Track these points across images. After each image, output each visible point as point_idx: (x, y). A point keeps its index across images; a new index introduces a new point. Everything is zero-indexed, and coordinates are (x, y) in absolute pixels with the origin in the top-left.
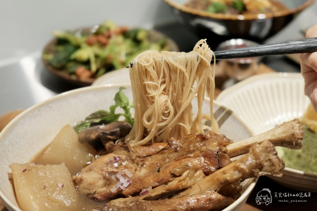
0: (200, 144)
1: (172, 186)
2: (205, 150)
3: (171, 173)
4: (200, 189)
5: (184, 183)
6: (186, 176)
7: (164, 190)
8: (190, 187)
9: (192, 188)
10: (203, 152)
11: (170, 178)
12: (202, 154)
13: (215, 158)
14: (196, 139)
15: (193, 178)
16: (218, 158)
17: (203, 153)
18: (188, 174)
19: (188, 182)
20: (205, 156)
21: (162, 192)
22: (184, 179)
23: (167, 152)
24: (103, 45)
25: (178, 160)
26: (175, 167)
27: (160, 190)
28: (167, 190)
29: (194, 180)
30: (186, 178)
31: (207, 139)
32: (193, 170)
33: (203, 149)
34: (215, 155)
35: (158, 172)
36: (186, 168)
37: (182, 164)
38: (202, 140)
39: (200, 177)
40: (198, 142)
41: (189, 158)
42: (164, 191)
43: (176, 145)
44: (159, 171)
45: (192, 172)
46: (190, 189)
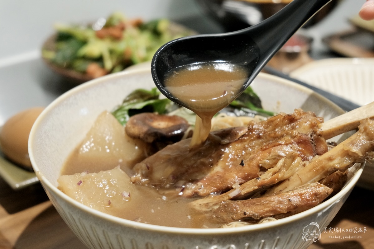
0: (288, 127)
1: (266, 180)
2: (297, 135)
3: (259, 166)
4: (301, 181)
5: (280, 175)
6: (281, 167)
7: (255, 186)
8: (287, 179)
9: (290, 180)
10: (295, 137)
11: (258, 172)
12: (294, 141)
13: (311, 144)
14: (283, 121)
15: (290, 168)
16: (314, 143)
17: (296, 139)
18: (284, 163)
19: (284, 173)
20: (299, 143)
21: (254, 188)
22: (279, 171)
23: (248, 139)
24: (116, 39)
25: (266, 149)
26: (263, 159)
27: (251, 186)
28: (259, 186)
29: (291, 170)
30: (282, 168)
31: (297, 120)
32: (290, 158)
33: (295, 134)
34: (311, 140)
35: (241, 166)
36: (277, 158)
37: (272, 154)
38: (290, 122)
39: (298, 166)
40: (286, 125)
41: (279, 146)
42: (256, 188)
43: (258, 129)
44: (242, 164)
45: (289, 161)
46: (287, 181)
